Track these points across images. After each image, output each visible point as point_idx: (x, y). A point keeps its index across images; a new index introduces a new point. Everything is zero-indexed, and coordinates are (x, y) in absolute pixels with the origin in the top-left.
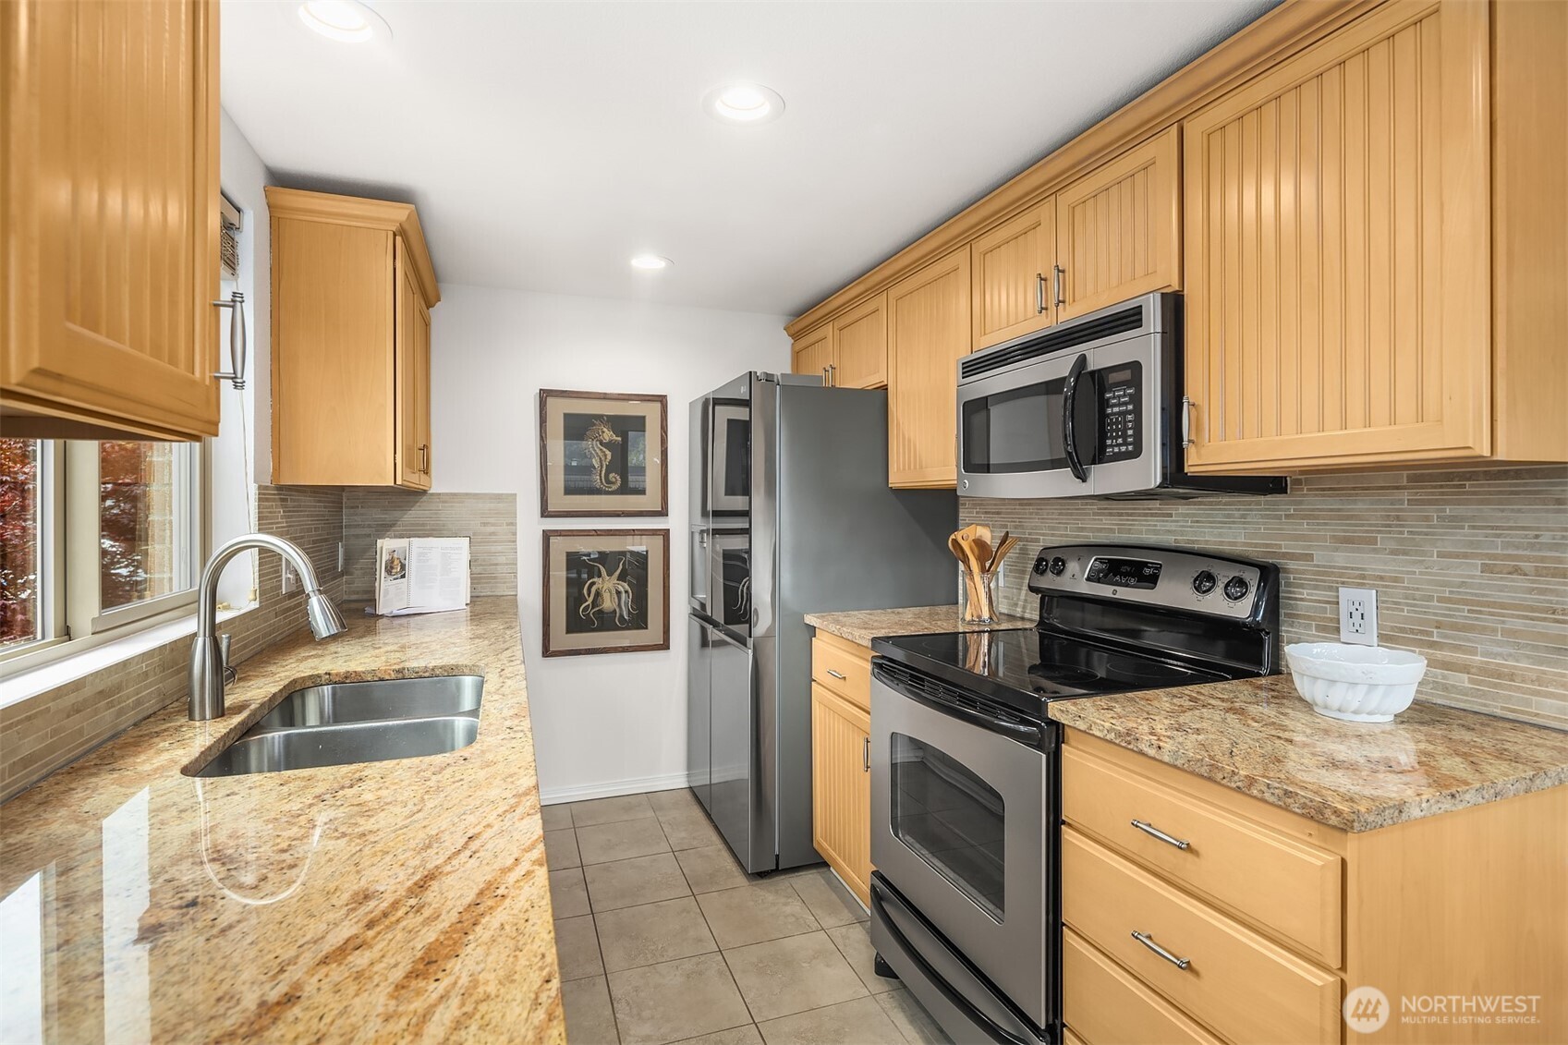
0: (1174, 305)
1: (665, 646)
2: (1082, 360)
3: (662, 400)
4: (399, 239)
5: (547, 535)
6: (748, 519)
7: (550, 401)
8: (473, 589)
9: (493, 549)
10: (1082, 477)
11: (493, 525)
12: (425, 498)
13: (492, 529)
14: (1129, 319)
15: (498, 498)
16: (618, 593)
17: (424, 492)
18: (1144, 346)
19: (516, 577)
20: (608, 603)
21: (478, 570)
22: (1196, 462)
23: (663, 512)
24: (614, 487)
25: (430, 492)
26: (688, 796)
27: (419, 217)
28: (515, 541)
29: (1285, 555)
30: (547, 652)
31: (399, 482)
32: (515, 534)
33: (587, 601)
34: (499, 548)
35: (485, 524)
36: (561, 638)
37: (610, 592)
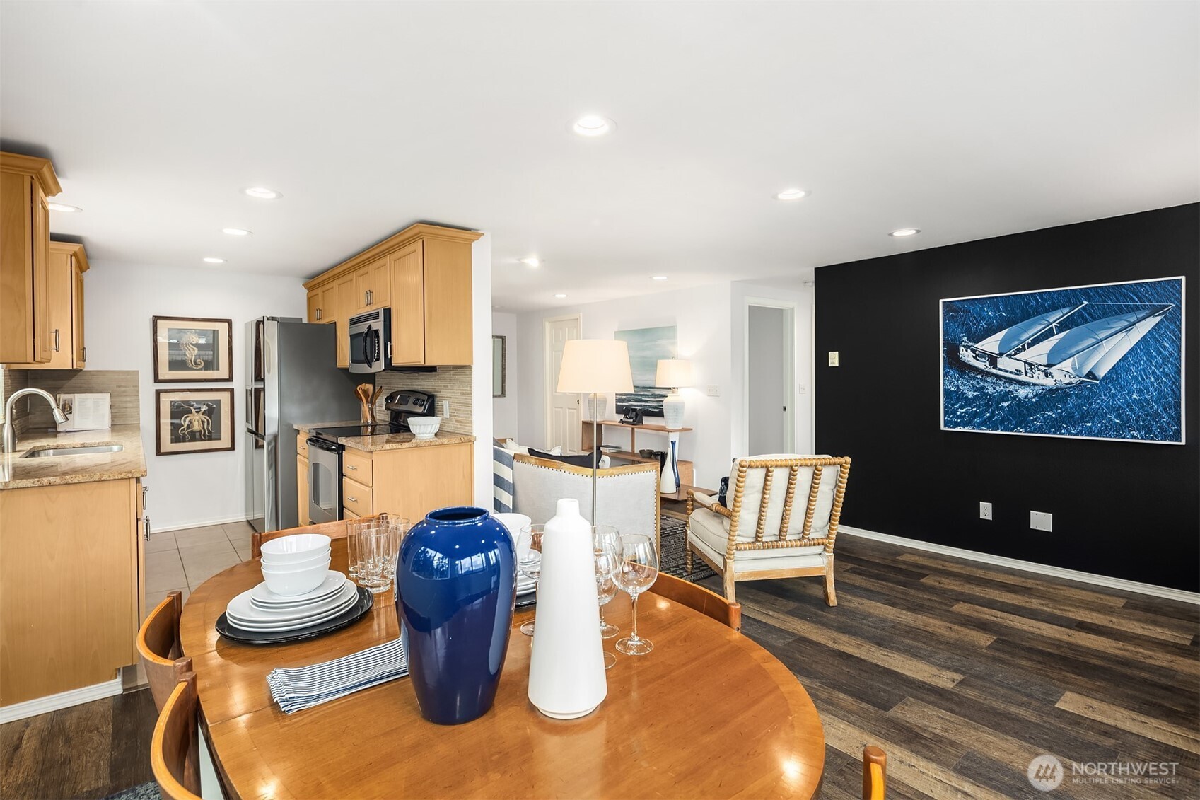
0: (388, 312)
1: (232, 448)
2: (370, 327)
3: (229, 322)
4: (73, 258)
5: (158, 393)
6: (263, 383)
7: (159, 322)
8: (112, 421)
9: (125, 399)
10: (370, 366)
11: (124, 387)
12: (81, 373)
13: (123, 389)
14: (375, 316)
15: (128, 373)
16: (203, 422)
17: (81, 370)
18: (378, 325)
19: (139, 414)
20: (197, 426)
21: (116, 410)
22: (396, 362)
23: (230, 379)
24: (200, 367)
25: (85, 369)
26: (245, 523)
27: (85, 250)
28: (138, 395)
29: (435, 392)
30: (159, 453)
31: (75, 367)
32: (138, 391)
33: (183, 426)
34: (128, 399)
35: (119, 387)
36: (167, 445)
37: (198, 421)
